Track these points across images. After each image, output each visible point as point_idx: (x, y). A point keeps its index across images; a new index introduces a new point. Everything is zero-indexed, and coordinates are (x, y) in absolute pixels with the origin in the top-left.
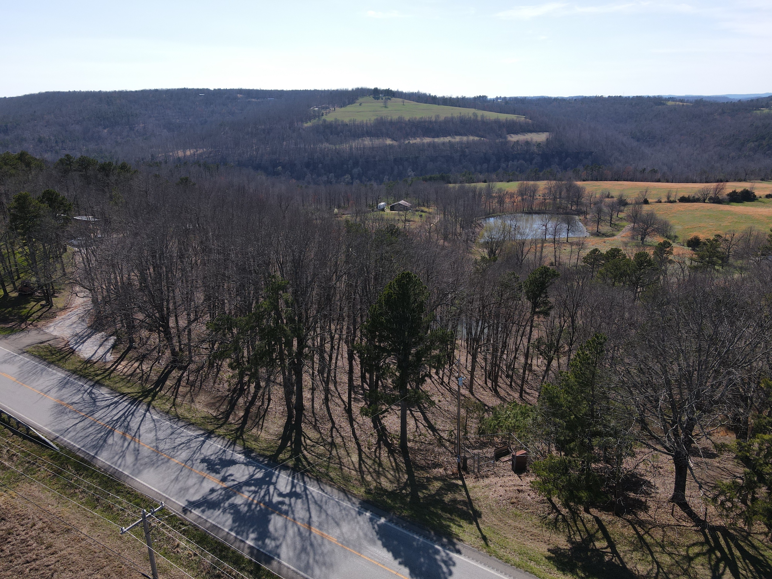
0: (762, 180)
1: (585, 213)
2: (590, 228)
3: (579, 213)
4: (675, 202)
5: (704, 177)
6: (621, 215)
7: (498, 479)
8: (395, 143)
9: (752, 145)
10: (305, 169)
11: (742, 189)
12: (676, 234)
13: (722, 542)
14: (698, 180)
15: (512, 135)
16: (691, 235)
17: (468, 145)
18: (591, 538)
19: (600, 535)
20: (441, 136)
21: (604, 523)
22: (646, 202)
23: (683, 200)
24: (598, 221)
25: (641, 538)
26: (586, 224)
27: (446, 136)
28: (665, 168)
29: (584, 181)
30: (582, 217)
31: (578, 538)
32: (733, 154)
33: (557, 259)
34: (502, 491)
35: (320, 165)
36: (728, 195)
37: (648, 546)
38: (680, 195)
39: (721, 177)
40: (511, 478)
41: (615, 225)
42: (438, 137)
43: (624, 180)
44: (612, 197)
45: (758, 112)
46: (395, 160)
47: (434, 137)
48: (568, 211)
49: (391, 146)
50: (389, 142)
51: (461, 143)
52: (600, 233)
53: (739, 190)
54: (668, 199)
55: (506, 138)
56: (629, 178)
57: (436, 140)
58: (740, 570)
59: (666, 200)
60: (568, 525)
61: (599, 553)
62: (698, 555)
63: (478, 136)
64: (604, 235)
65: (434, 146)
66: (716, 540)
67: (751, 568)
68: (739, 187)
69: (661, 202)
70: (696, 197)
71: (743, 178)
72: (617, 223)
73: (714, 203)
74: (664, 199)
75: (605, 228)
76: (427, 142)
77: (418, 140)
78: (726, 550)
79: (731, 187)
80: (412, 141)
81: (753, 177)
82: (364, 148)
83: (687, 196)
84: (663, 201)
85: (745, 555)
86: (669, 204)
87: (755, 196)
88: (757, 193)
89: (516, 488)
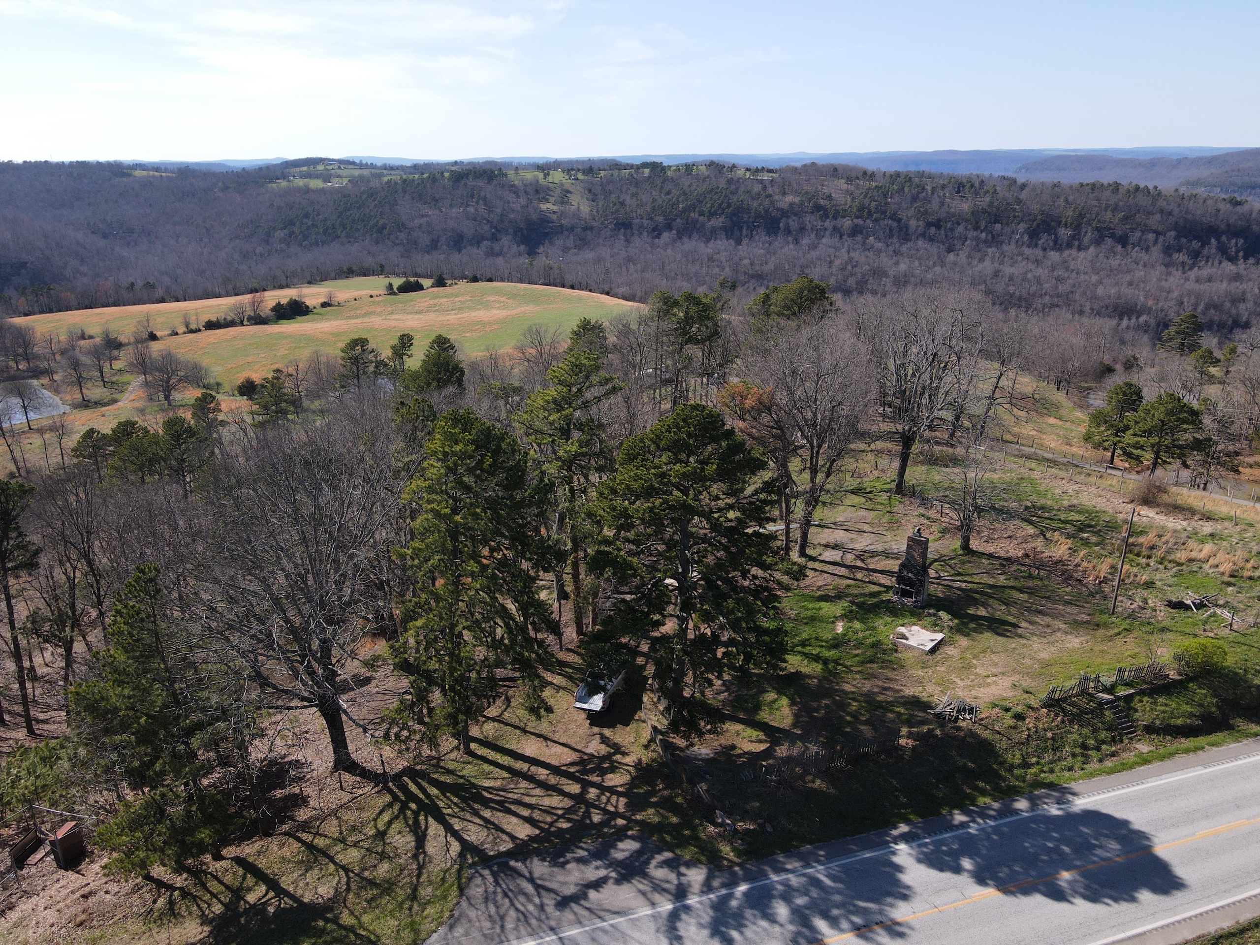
0: (310, 283)
1: (49, 372)
2: (68, 397)
3: (37, 373)
4: (200, 330)
5: (230, 287)
6: (117, 365)
7: (35, 899)
9: (280, 234)
11: (288, 300)
12: (218, 380)
13: (413, 788)
14: (223, 293)
16: (240, 379)
18: (238, 893)
19: (250, 880)
21: (251, 860)
22: (153, 337)
23: (211, 325)
24: (80, 382)
25: (310, 847)
26: (57, 391)
28: (167, 280)
29: (26, 315)
30: (45, 381)
31: (218, 908)
32: (259, 250)
33: (21, 464)
34: (51, 916)
36: (273, 309)
37: (324, 853)
38: (204, 318)
39: (255, 285)
40: (62, 883)
41: (113, 383)
43: (103, 306)
44: (91, 337)
45: (274, 185)
48: (12, 373)
52: (89, 401)
53: (284, 301)
54: (187, 327)
56: (111, 301)
58: (445, 811)
59: (185, 329)
60: (195, 897)
61: (259, 909)
62: (390, 823)
64: (98, 404)
66: (404, 789)
67: (456, 800)
68: (285, 296)
69: (177, 334)
70: (229, 318)
71: (284, 283)
72: (114, 379)
73: (256, 324)
74: (181, 329)
75: (95, 392)
78: (421, 796)
79: (273, 298)
81: (296, 280)
83: (214, 319)
84: (179, 331)
85: (443, 787)
86: (191, 336)
87: (307, 307)
88: (309, 302)
89: (77, 895)
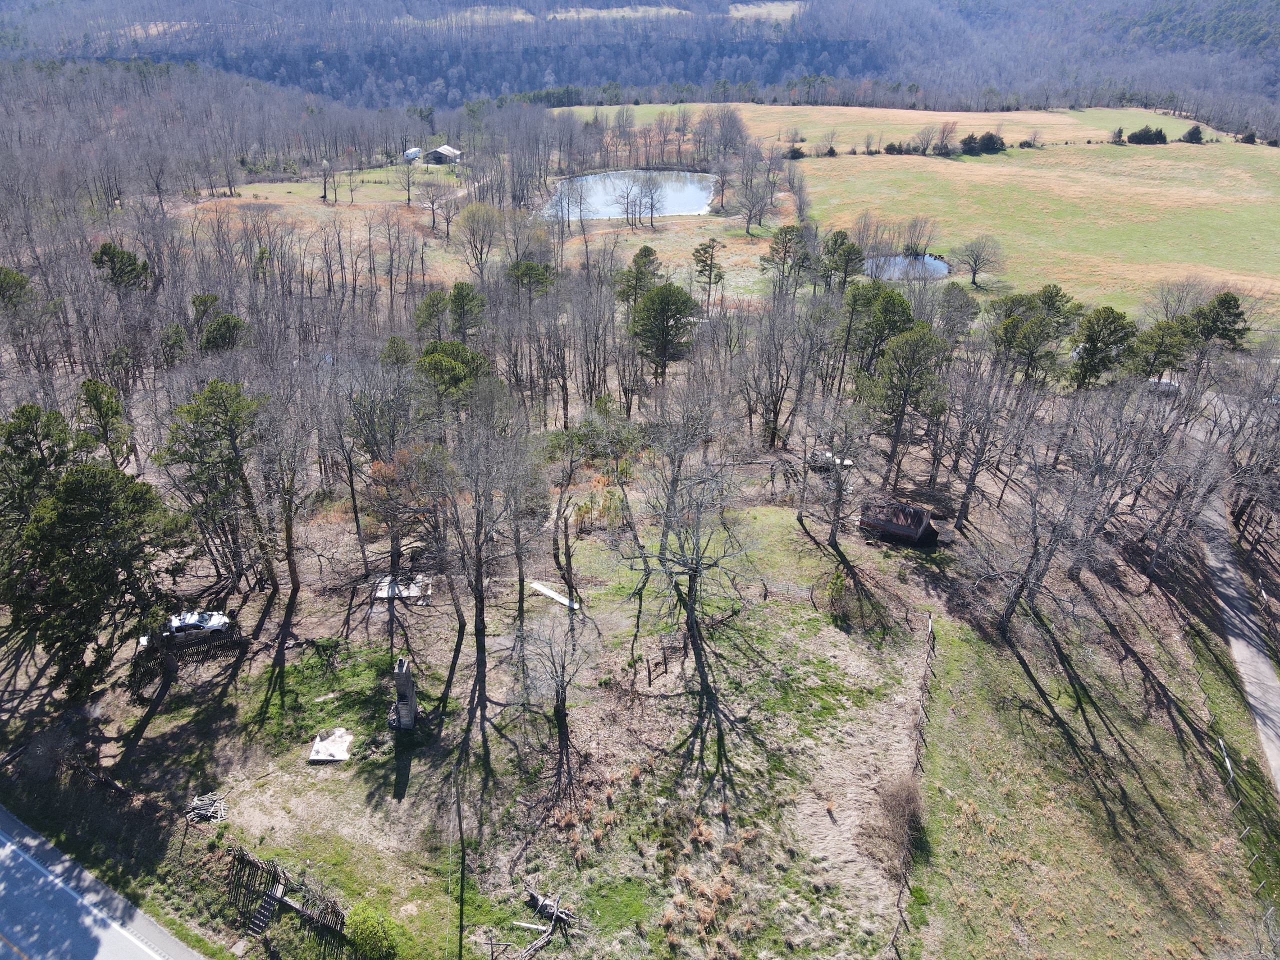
2: (718, 200)
4: (878, 152)
8: (529, 18)
10: (365, 67)
15: (739, 6)
17: (656, 24)
20: (613, 6)
22: (832, 153)
27: (622, 7)
35: (393, 60)
36: (963, 142)
38: (886, 142)
42: (608, 7)
46: (526, 52)
47: (600, 8)
49: (521, 25)
50: (519, 16)
51: (644, 20)
52: (725, 208)
53: (979, 134)
55: (727, 12)
57: (604, 14)
59: (864, 149)
63: (678, 6)
65: (596, 25)
69: (855, 153)
70: (912, 145)
73: (939, 155)
74: (861, 148)
76: (586, 19)
77: (572, 14)
80: (561, 16)
82: (473, 27)
83: (897, 144)
84: (858, 151)
86: (870, 157)
87: (1003, 144)
88: (1009, 137)
